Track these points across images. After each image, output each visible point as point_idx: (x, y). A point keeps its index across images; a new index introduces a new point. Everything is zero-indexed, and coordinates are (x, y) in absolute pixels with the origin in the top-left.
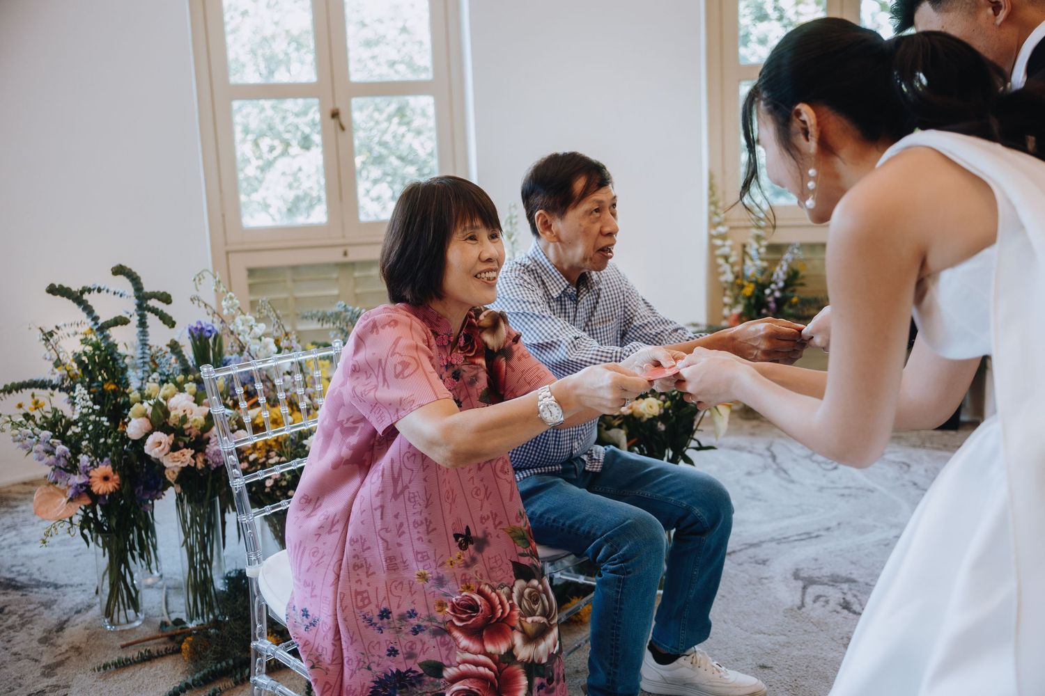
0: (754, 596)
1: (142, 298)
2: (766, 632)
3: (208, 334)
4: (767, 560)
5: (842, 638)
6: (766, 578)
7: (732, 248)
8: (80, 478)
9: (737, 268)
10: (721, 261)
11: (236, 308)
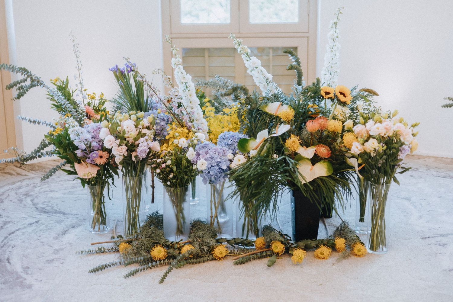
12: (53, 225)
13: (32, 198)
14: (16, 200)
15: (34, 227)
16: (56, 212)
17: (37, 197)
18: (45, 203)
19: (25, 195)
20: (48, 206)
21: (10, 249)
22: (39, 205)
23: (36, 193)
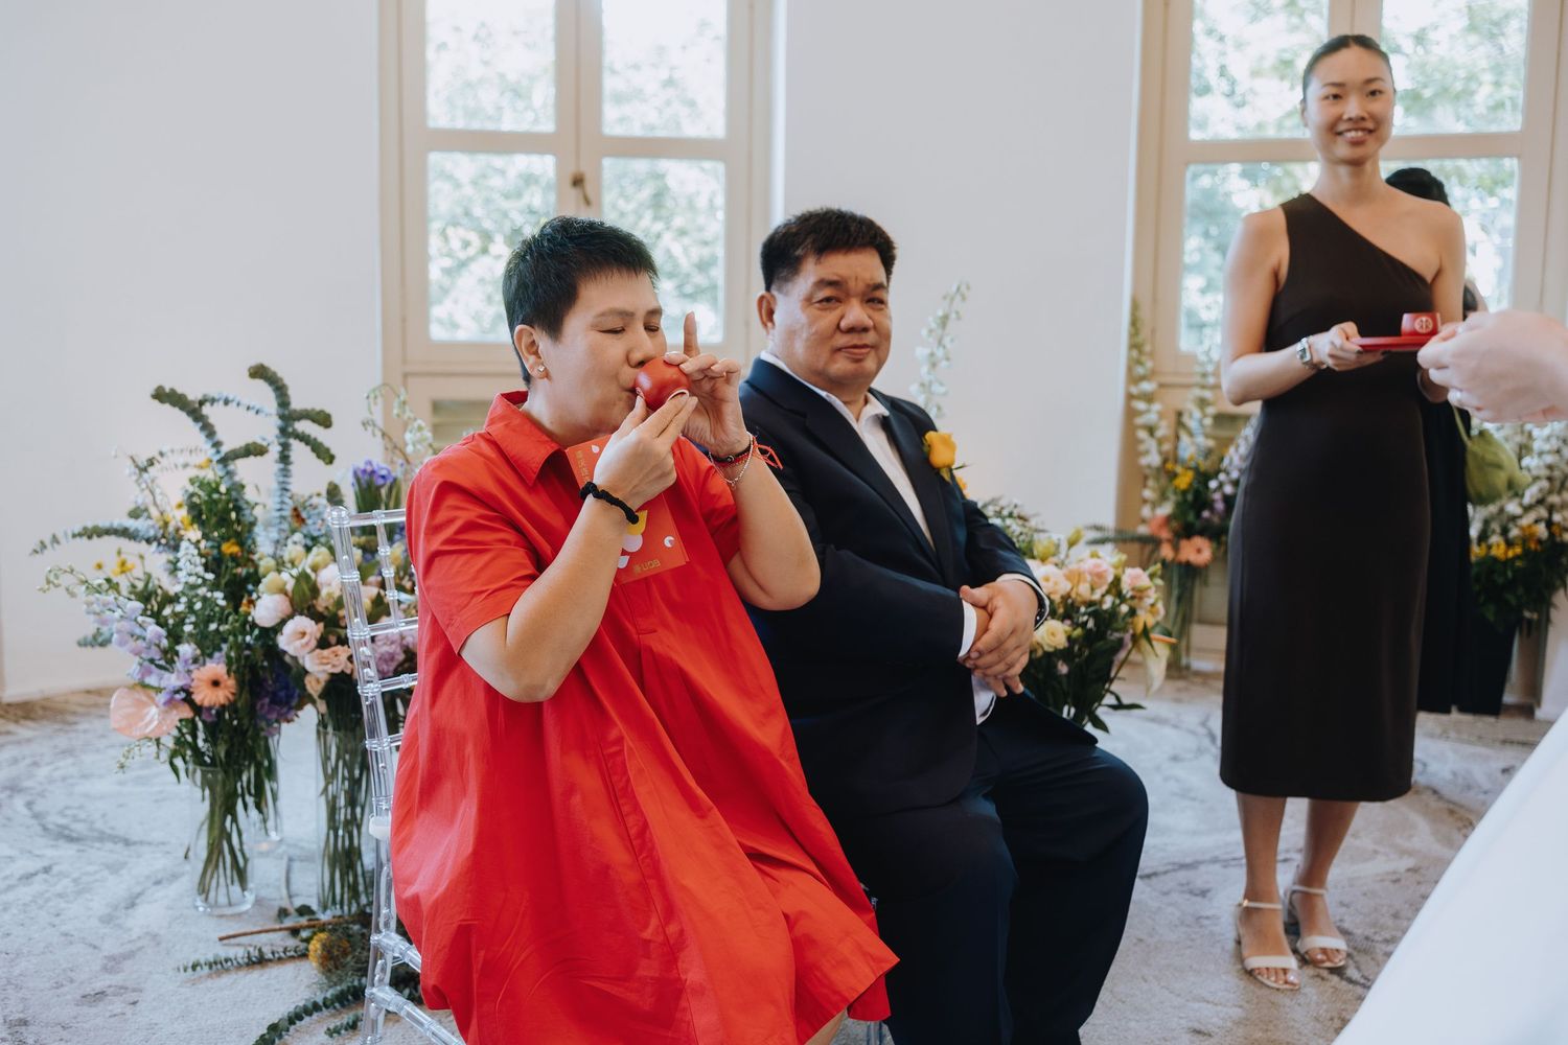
0: (1189, 943)
1: (288, 417)
2: (1211, 999)
3: (381, 481)
4: (1208, 891)
5: (1332, 1019)
6: (1207, 918)
7: (1161, 415)
8: (178, 678)
9: (1167, 447)
10: (1142, 434)
11: (425, 444)
12: (98, 876)
13: (29, 798)
15: (38, 883)
16: (103, 837)
17: (42, 795)
18: (68, 812)
19: (7, 788)
20: (80, 821)
22: (51, 818)
23: (41, 784)
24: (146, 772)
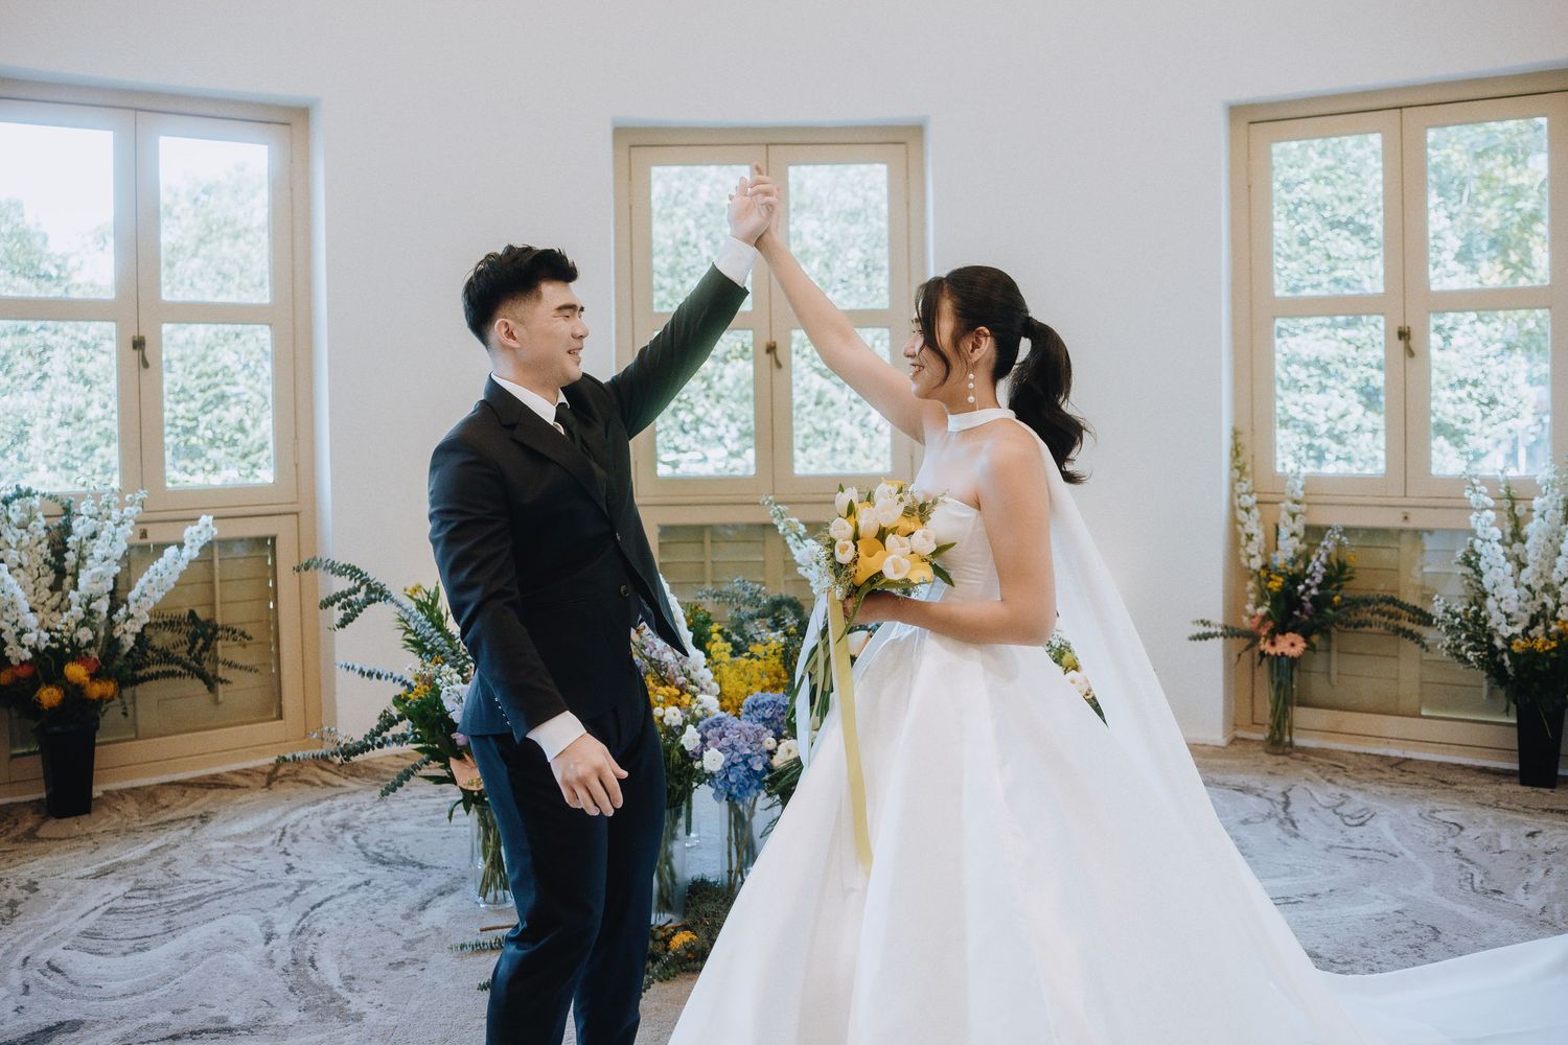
12: (400, 889)
13: (355, 833)
14: (323, 837)
15: (361, 893)
16: (405, 862)
17: (364, 831)
18: (382, 844)
19: (339, 826)
20: (389, 851)
21: (314, 939)
22: (369, 848)
23: (363, 823)
24: (437, 817)
